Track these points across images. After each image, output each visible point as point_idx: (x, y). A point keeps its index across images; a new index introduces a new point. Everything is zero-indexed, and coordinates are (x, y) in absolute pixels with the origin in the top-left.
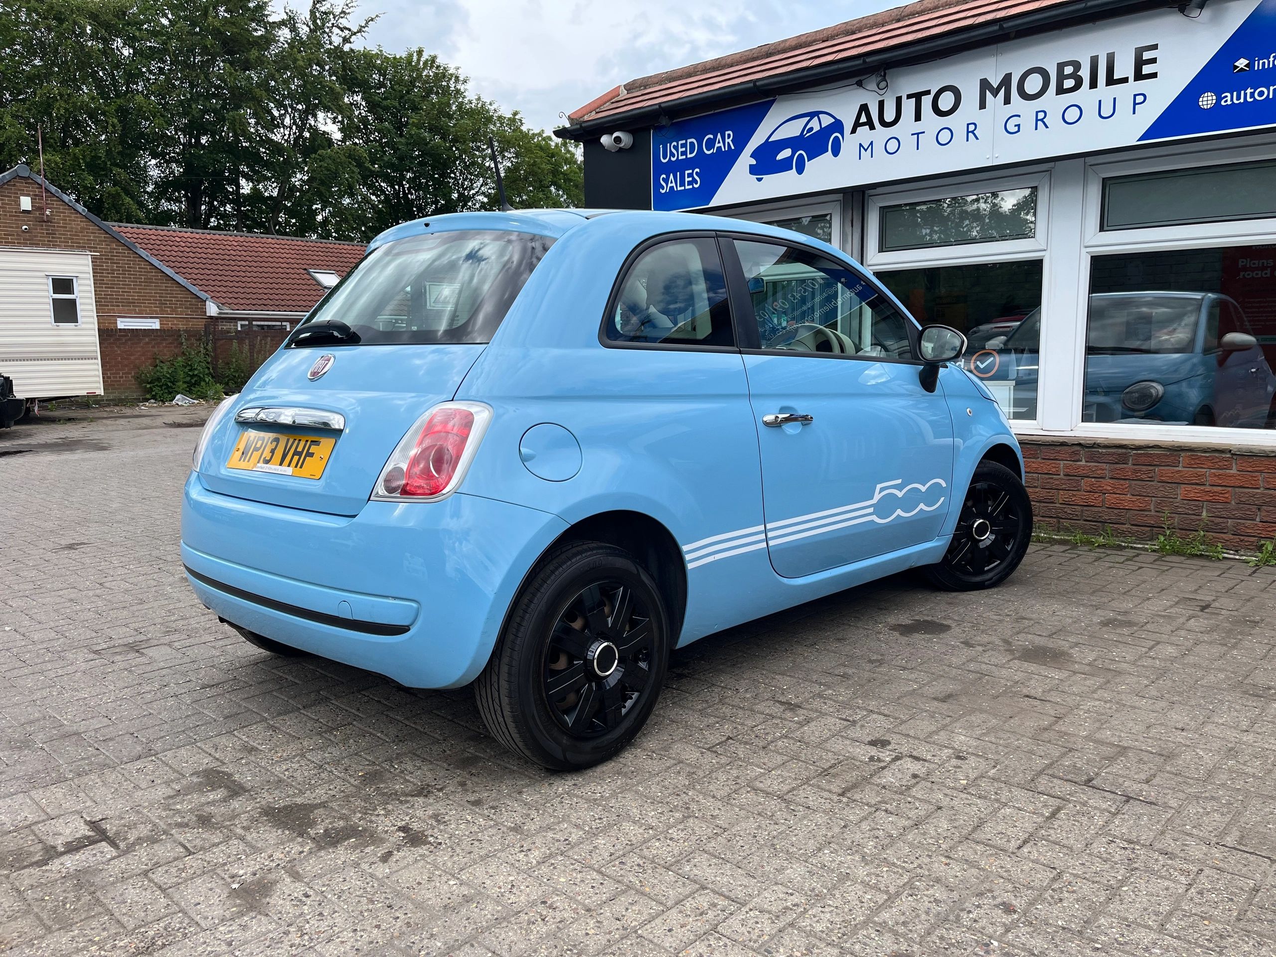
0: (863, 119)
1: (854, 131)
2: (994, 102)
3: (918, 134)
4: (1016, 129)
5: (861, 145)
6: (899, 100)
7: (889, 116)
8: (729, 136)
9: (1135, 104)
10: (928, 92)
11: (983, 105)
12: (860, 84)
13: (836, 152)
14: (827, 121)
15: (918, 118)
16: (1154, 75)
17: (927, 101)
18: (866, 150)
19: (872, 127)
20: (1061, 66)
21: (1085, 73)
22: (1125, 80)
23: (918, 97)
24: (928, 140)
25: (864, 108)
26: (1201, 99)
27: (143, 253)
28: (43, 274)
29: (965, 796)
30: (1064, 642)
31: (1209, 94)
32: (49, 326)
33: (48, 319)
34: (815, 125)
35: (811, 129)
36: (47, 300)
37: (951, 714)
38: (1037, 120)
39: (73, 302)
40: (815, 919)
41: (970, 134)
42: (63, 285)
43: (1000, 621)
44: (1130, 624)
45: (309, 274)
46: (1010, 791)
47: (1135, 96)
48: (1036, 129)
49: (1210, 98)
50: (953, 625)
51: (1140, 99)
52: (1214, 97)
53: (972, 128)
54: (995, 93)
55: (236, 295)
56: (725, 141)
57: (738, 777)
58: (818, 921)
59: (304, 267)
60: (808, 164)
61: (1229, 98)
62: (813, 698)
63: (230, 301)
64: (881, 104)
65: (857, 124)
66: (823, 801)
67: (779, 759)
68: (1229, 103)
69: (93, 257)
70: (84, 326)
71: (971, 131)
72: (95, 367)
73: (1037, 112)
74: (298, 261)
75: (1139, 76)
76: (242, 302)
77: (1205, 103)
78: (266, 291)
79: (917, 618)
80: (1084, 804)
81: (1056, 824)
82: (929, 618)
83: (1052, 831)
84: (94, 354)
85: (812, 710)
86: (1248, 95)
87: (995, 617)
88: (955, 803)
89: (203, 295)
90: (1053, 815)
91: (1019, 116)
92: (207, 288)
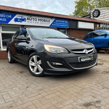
3: (33, 22)
5: (28, 21)
7: (31, 19)
8: (11, 16)
11: (39, 21)
12: (28, 16)
13: (25, 21)
14: (24, 18)
16: (50, 22)
21: (46, 21)
23: (33, 19)
25: (28, 18)
35: (22, 18)
60: (22, 22)
91: (41, 23)
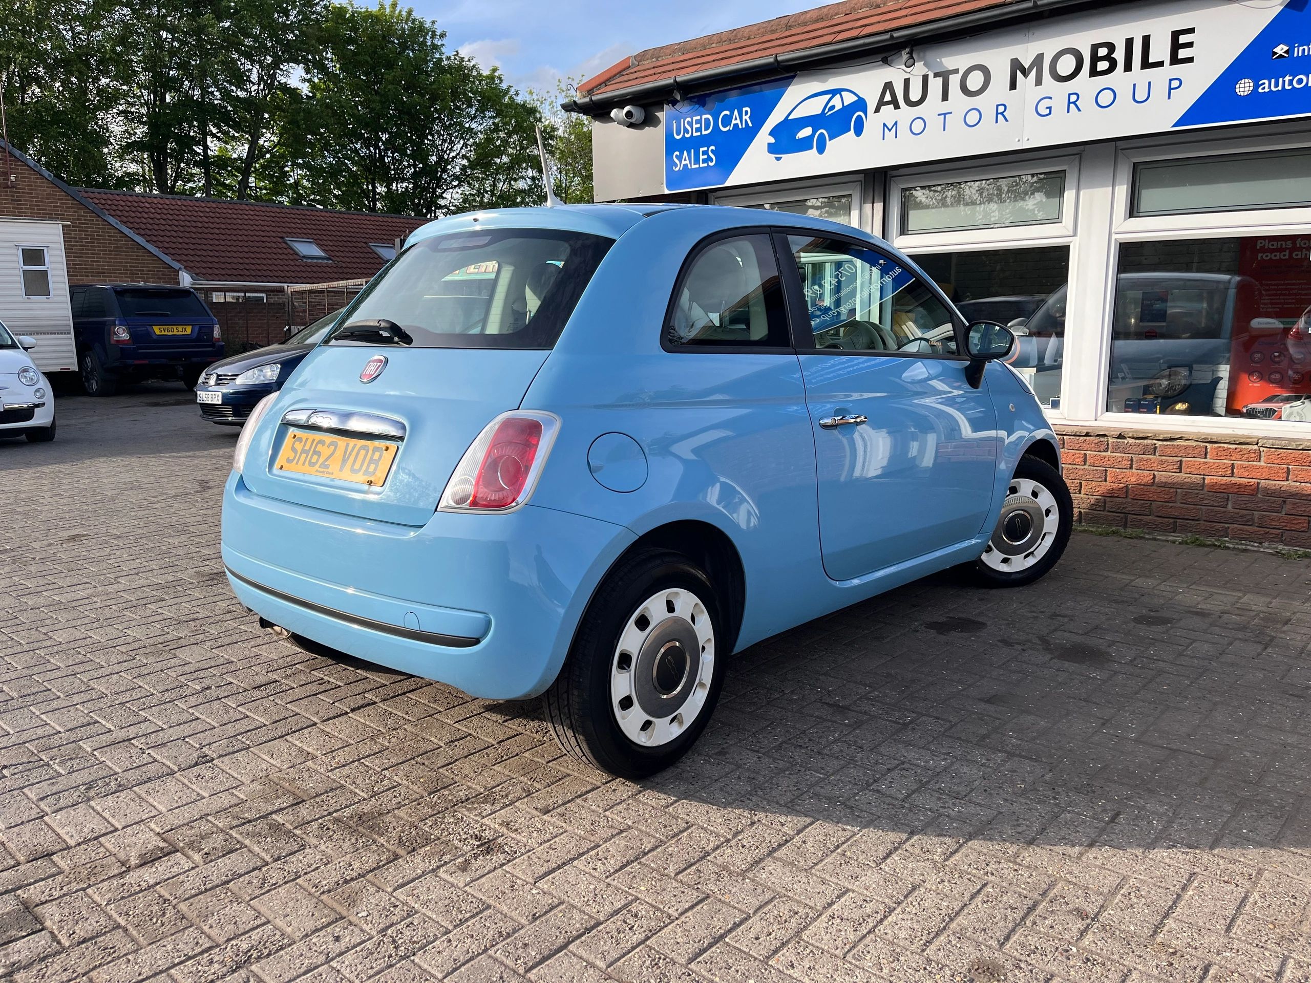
0: (888, 97)
1: (877, 110)
2: (1025, 83)
3: (945, 114)
4: (1047, 111)
5: (885, 125)
6: (925, 78)
7: (915, 95)
8: (746, 112)
9: (1170, 89)
10: (956, 71)
11: (1013, 86)
12: (886, 61)
13: (859, 131)
14: (849, 99)
15: (945, 97)
16: (1190, 60)
17: (954, 80)
18: (890, 130)
19: (897, 107)
20: (1095, 48)
21: (1119, 55)
22: (1160, 64)
23: (945, 75)
24: (954, 121)
25: (888, 86)
26: (1238, 86)
27: (111, 220)
28: (12, 244)
29: (1023, 801)
30: (1101, 641)
31: (1247, 80)
32: (20, 299)
33: (19, 292)
34: (837, 102)
35: (833, 107)
36: (17, 272)
37: (999, 716)
38: (1069, 103)
39: (45, 273)
40: (896, 927)
41: (1000, 116)
42: (33, 256)
43: (1036, 618)
44: (1164, 621)
45: (286, 244)
46: (1068, 796)
47: (1171, 80)
48: (1068, 111)
49: (1247, 85)
50: (989, 623)
51: (1175, 84)
52: (1252, 84)
53: (1001, 109)
54: (1025, 73)
55: (210, 265)
56: (742, 118)
57: (797, 782)
58: (900, 929)
59: (280, 235)
60: (829, 144)
61: (1267, 85)
62: (860, 699)
63: (204, 271)
64: (907, 82)
65: (881, 103)
66: (886, 807)
67: (835, 764)
68: (1267, 90)
69: (63, 226)
70: (56, 299)
71: (1001, 112)
72: (68, 342)
73: (1070, 95)
74: (274, 229)
75: (1175, 60)
76: (217, 272)
77: (1242, 90)
78: (241, 261)
79: (951, 615)
80: (1143, 808)
81: (1117, 828)
82: (963, 615)
83: (1114, 836)
84: (67, 328)
85: (860, 712)
86: (1286, 82)
87: (1030, 615)
88: (1016, 807)
89: (176, 265)
90: (1113, 820)
91: (1051, 98)
92: (179, 258)
